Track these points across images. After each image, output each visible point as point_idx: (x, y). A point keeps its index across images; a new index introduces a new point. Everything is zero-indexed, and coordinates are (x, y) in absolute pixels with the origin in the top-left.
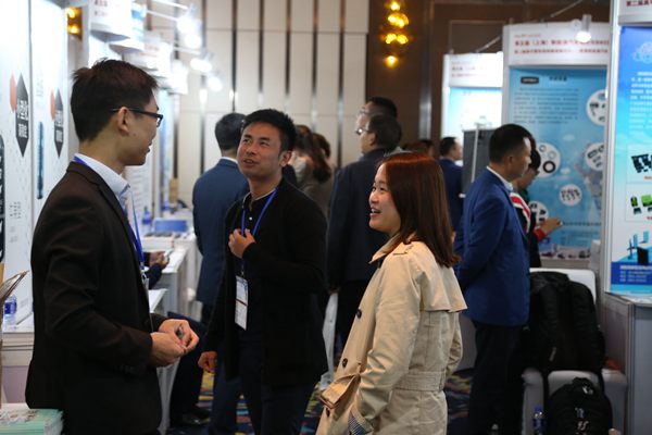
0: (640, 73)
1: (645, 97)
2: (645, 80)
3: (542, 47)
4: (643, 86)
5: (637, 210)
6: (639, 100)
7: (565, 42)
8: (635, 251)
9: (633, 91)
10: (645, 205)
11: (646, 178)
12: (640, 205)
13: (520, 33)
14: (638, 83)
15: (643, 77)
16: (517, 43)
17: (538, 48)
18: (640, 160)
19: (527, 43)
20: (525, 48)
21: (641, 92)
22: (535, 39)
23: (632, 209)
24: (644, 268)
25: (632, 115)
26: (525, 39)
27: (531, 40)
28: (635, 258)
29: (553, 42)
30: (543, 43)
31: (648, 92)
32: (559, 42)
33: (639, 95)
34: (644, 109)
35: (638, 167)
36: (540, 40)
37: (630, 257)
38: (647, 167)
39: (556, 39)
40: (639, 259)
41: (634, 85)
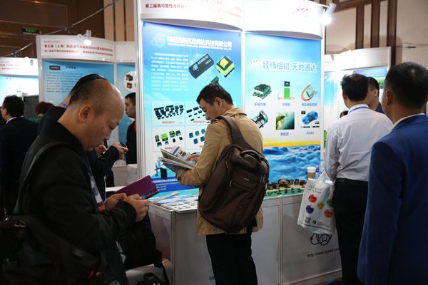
0: (156, 54)
1: (160, 70)
2: (159, 58)
3: (62, 49)
4: (158, 62)
5: (159, 144)
6: (156, 71)
7: (75, 46)
8: (159, 171)
9: (152, 66)
10: (163, 140)
11: (163, 122)
12: (161, 141)
13: (47, 40)
14: (155, 60)
15: (158, 56)
16: (46, 46)
17: (58, 49)
18: (159, 111)
19: (52, 46)
20: (52, 49)
21: (158, 66)
22: (57, 44)
23: (156, 143)
24: (165, 181)
25: (153, 81)
26: (50, 44)
27: (54, 45)
28: (159, 176)
29: (68, 46)
30: (62, 46)
31: (161, 66)
32: (71, 46)
33: (156, 68)
34: (160, 78)
35: (159, 116)
36: (60, 44)
37: (156, 175)
38: (163, 116)
39: (70, 45)
40: (162, 176)
41: (152, 62)
